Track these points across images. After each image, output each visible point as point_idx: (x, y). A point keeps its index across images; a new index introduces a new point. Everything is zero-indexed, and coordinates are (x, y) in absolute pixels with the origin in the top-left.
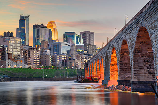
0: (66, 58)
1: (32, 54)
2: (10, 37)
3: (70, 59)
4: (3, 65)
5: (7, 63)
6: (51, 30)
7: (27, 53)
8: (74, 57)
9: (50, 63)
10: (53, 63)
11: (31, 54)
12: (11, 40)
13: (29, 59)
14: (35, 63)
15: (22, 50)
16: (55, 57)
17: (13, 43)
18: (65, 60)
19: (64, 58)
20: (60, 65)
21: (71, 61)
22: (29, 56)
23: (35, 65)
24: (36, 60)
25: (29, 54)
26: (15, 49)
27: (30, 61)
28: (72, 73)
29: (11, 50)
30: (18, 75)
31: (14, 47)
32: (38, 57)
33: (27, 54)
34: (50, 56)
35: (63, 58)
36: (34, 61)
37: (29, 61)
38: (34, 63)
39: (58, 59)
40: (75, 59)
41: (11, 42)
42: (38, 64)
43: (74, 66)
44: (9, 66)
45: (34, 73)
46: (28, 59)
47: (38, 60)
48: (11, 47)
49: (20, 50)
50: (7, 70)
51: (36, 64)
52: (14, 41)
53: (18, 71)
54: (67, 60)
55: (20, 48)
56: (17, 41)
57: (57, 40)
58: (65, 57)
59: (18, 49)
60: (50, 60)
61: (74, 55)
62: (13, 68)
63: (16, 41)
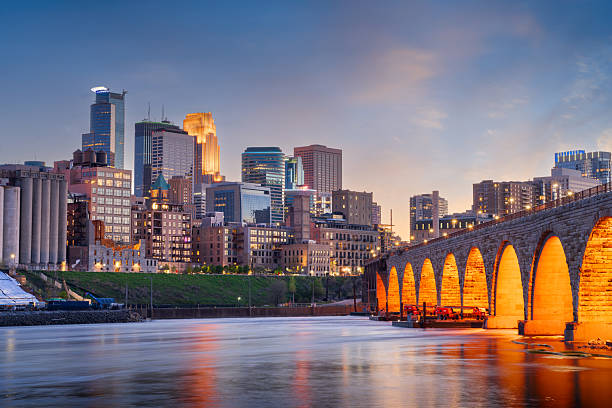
0: (279, 237)
1: (167, 224)
2: (95, 165)
3: (291, 241)
4: (78, 261)
5: (91, 253)
6: (199, 141)
7: (149, 219)
8: (306, 236)
9: (226, 253)
10: (235, 254)
11: (164, 224)
12: (101, 178)
13: (159, 241)
14: (178, 256)
15: (133, 209)
16: (243, 234)
17: (105, 186)
18: (273, 243)
19: (273, 237)
20: (259, 261)
21: (294, 247)
22: (158, 232)
23: (178, 261)
24: (180, 242)
25: (158, 223)
26: (113, 206)
27: (161, 249)
28: (306, 289)
29: (101, 210)
30: (138, 296)
31: (109, 201)
32: (187, 235)
33: (150, 223)
34: (226, 231)
35: (269, 237)
36: (174, 248)
37: (157, 248)
38: (174, 256)
39: (252, 243)
40: (307, 242)
41: (100, 182)
42: (187, 257)
43: (304, 264)
44: (98, 265)
45: (184, 288)
46: (155, 241)
47: (187, 243)
48: (101, 200)
49: (127, 211)
50: (98, 280)
51: (182, 256)
52: (108, 178)
53: (135, 283)
54: (280, 244)
55: (127, 202)
56: (119, 179)
57: (217, 174)
58: (276, 233)
59: (121, 206)
60: (226, 245)
61: (305, 229)
62: (111, 271)
63: (114, 179)
